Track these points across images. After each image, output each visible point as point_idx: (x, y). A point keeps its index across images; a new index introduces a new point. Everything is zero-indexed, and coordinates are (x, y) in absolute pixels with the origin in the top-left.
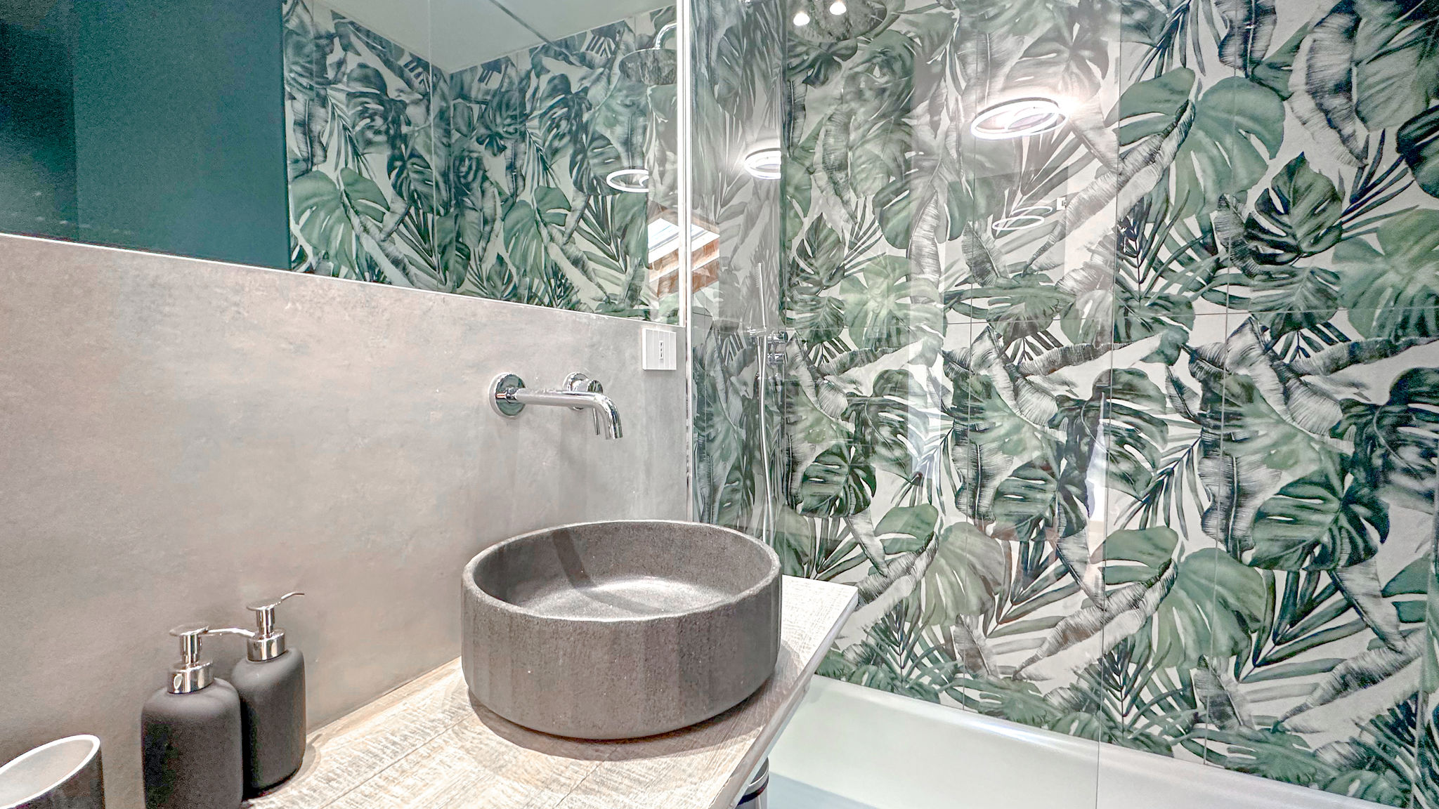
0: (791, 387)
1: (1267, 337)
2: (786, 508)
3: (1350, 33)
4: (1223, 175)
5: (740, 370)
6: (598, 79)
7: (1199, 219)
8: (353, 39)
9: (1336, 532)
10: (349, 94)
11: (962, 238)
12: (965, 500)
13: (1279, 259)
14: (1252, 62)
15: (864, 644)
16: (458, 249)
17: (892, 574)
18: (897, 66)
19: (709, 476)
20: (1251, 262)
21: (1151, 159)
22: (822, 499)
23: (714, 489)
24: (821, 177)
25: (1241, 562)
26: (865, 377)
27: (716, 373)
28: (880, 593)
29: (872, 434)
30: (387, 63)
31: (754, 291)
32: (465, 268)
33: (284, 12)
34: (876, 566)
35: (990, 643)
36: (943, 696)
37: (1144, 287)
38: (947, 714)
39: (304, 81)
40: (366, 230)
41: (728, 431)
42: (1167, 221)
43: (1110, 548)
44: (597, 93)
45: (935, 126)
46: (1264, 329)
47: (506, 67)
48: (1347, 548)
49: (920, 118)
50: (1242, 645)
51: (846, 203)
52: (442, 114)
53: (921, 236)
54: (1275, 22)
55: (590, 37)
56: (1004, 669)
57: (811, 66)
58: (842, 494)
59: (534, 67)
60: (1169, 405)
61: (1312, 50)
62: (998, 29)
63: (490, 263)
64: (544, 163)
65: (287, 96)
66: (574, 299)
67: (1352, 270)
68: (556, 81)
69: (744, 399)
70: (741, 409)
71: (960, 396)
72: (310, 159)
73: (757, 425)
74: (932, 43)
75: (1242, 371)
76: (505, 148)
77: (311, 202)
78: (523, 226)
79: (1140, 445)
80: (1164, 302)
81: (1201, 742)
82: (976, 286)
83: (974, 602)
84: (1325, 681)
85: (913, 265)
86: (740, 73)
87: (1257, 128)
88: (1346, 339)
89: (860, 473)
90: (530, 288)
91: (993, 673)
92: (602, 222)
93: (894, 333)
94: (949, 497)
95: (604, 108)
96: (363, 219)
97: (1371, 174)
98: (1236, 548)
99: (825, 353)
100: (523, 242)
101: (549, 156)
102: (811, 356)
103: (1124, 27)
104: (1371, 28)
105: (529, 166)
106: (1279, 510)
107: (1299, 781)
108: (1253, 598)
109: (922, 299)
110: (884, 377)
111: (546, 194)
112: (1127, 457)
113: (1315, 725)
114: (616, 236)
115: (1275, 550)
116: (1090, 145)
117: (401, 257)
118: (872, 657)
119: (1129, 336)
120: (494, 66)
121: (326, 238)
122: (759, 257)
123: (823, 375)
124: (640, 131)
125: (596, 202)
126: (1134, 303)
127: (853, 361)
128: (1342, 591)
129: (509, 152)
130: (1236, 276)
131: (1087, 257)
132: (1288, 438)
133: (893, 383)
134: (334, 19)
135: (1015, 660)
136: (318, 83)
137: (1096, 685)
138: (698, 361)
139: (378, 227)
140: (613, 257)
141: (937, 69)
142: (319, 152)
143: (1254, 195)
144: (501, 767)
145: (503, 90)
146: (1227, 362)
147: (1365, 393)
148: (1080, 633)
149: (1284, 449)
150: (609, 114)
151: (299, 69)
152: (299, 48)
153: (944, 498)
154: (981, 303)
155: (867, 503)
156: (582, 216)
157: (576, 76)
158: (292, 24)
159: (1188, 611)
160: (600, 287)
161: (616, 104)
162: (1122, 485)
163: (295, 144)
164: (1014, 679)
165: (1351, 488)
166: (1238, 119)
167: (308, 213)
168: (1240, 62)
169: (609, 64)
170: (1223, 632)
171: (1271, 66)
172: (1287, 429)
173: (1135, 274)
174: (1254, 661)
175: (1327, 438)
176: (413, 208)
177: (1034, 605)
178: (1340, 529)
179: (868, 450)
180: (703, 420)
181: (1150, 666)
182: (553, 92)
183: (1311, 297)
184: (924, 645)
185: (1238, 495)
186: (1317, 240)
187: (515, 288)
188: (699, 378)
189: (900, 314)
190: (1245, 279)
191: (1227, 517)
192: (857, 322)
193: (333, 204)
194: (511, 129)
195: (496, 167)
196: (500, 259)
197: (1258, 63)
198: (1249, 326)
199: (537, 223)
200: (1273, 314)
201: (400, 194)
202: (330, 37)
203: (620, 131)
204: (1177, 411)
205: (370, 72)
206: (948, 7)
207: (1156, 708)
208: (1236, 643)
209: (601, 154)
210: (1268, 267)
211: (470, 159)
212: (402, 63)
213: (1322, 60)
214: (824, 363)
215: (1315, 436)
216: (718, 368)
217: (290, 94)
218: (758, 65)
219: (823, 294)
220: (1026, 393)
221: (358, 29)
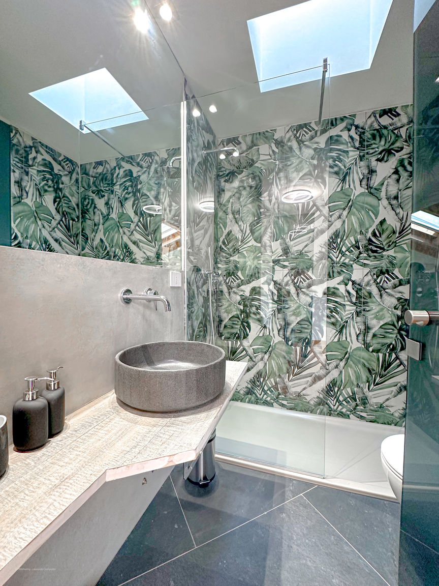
0: (220, 293)
1: (375, 277)
2: (218, 337)
3: (398, 181)
4: (361, 224)
5: (202, 286)
6: (144, 172)
7: (354, 238)
8: (40, 149)
9: (397, 340)
10: (38, 171)
11: (280, 240)
12: (281, 333)
13: (378, 252)
14: (370, 187)
15: (247, 387)
16: (82, 235)
17: (256, 361)
18: (257, 178)
19: (192, 326)
20: (370, 252)
21: (339, 217)
22: (232, 334)
23: (193, 331)
24: (230, 216)
25: (369, 351)
26: (247, 289)
27: (194, 287)
28: (252, 368)
29: (249, 310)
30: (54, 159)
31: (207, 257)
32: (86, 243)
33: (11, 136)
34: (251, 358)
35: (290, 383)
36: (275, 404)
37: (338, 259)
38: (277, 411)
39: (19, 165)
40: (44, 227)
41: (198, 309)
42: (345, 238)
43: (328, 348)
44: (144, 178)
45: (270, 201)
46: (374, 274)
47: (105, 164)
48: (400, 345)
49: (265, 197)
50: (370, 379)
51: (240, 226)
52: (77, 180)
53: (266, 239)
54: (376, 175)
55: (141, 156)
56: (295, 393)
57: (227, 175)
58: (238, 332)
59: (118, 165)
60: (346, 299)
61: (387, 185)
62: (291, 169)
63: (97, 242)
64: (121, 203)
65: (12, 171)
66: (133, 258)
67: (399, 256)
68: (127, 172)
69: (204, 297)
70: (203, 301)
71: (279, 296)
72: (21, 197)
73: (208, 306)
74: (269, 171)
75: (368, 288)
76: (104, 196)
77: (20, 215)
78: (112, 228)
79: (337, 312)
80: (344, 265)
81: (358, 413)
82: (284, 257)
83: (285, 370)
84: (394, 389)
85: (262, 249)
86: (203, 178)
87: (372, 209)
88: (398, 278)
89: (245, 324)
90: (115, 253)
91: (291, 395)
92: (145, 227)
93: (257, 273)
94: (276, 332)
95: (147, 184)
96: (43, 222)
97: (404, 226)
98: (367, 346)
99: (232, 280)
100: (112, 234)
101: (124, 201)
102: (227, 281)
103: (330, 172)
104: (404, 180)
105: (115, 203)
106: (380, 333)
107: (388, 424)
108: (373, 363)
109: (266, 261)
110: (254, 289)
111: (122, 216)
112: (333, 317)
113: (392, 404)
114: (151, 234)
115: (379, 347)
116: (321, 211)
117: (58, 238)
118: (249, 392)
119: (333, 276)
120: (100, 163)
121: (26, 230)
122: (209, 245)
123: (232, 288)
124: (162, 194)
125: (143, 219)
126: (335, 265)
127: (243, 283)
128: (399, 359)
129: (106, 198)
130: (365, 257)
131: (320, 249)
132: (382, 310)
133: (256, 291)
134: (32, 140)
135: (298, 389)
136: (25, 166)
137: (325, 396)
138: (189, 283)
139: (48, 225)
140: (150, 242)
141: (271, 181)
142: (25, 194)
143: (371, 230)
144: (137, 422)
145: (104, 173)
146: (363, 285)
147: (404, 295)
148: (319, 378)
149: (381, 313)
150: (149, 186)
151: (17, 160)
152: (17, 151)
153: (274, 332)
154: (286, 263)
155: (248, 335)
156: (137, 225)
157: (135, 170)
158: (15, 141)
159: (353, 368)
160: (144, 253)
161: (152, 182)
162: (332, 326)
163: (14, 190)
164: (299, 396)
165: (401, 326)
166: (366, 206)
167: (19, 219)
168: (366, 187)
169: (149, 167)
170: (364, 375)
171: (376, 189)
172: (381, 307)
173: (334, 255)
174: (374, 384)
175: (393, 310)
176: (64, 218)
177: (304, 369)
178: (398, 339)
179: (248, 316)
180: (190, 305)
181: (342, 388)
182: (126, 176)
183: (388, 264)
184: (268, 386)
185: (368, 328)
186: (389, 246)
187: (108, 252)
188: (189, 289)
189: (258, 266)
190: (368, 258)
191: (364, 336)
192: (243, 269)
193: (30, 215)
194: (107, 189)
195: (100, 203)
196: (101, 240)
197: (372, 188)
198: (369, 273)
199: (118, 226)
200: (377, 269)
201: (59, 212)
202: (31, 147)
203: (153, 193)
204: (349, 301)
205: (47, 162)
206: (275, 160)
207: (344, 402)
208: (368, 378)
209: (145, 201)
210: (375, 254)
211: (89, 199)
212: (60, 159)
213: (390, 188)
214: (232, 284)
215: (390, 309)
216: (195, 286)
217: (13, 170)
218: (208, 175)
219: (231, 258)
220: (301, 295)
221: (43, 145)
